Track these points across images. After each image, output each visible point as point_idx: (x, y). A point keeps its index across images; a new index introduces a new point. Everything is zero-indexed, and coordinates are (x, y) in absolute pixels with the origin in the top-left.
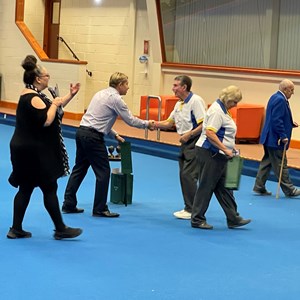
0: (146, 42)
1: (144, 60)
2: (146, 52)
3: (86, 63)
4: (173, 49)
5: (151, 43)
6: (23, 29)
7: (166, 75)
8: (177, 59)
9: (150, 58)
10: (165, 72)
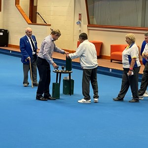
0: (80, 14)
1: (79, 23)
2: (80, 19)
3: (50, 25)
4: (93, 18)
5: (82, 15)
6: (19, 8)
7: (90, 31)
8: (95, 23)
9: (82, 23)
10: (89, 29)
